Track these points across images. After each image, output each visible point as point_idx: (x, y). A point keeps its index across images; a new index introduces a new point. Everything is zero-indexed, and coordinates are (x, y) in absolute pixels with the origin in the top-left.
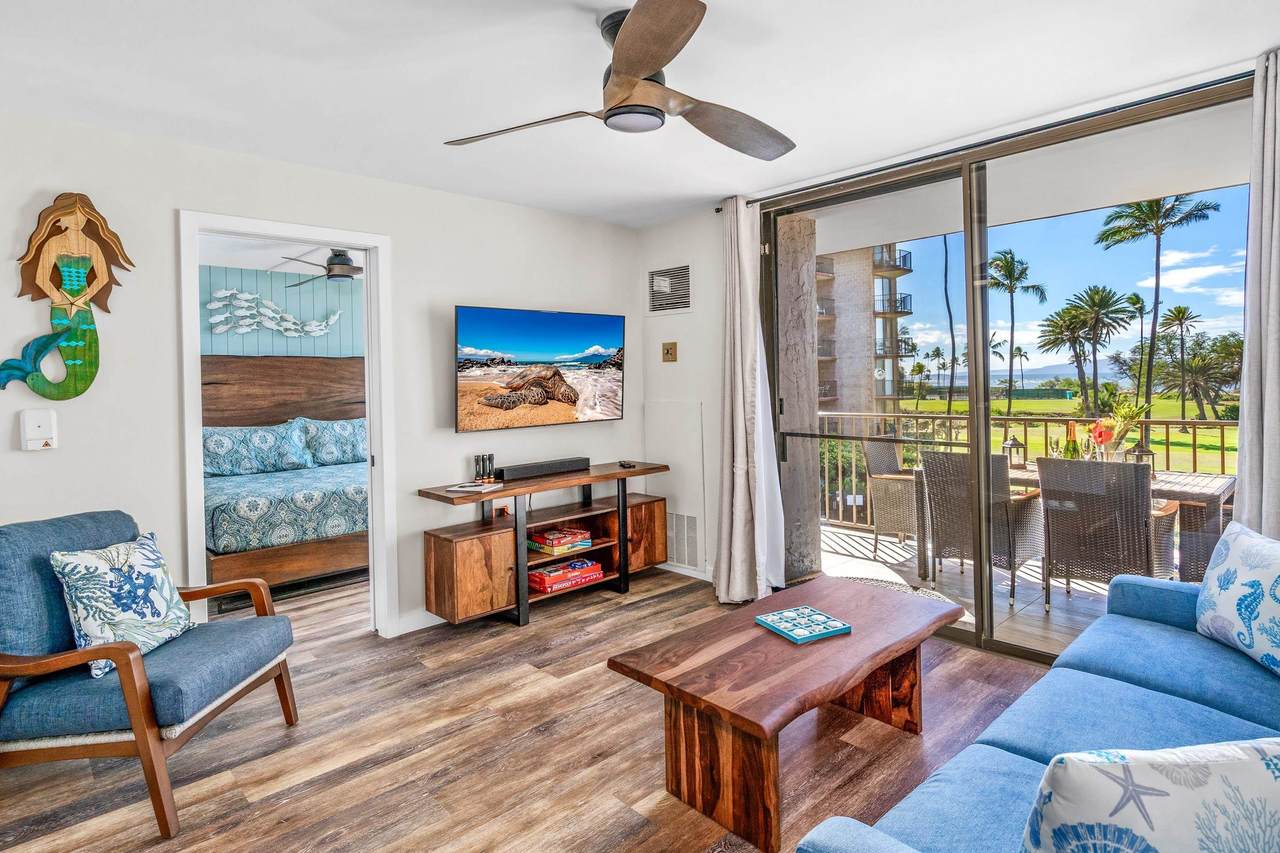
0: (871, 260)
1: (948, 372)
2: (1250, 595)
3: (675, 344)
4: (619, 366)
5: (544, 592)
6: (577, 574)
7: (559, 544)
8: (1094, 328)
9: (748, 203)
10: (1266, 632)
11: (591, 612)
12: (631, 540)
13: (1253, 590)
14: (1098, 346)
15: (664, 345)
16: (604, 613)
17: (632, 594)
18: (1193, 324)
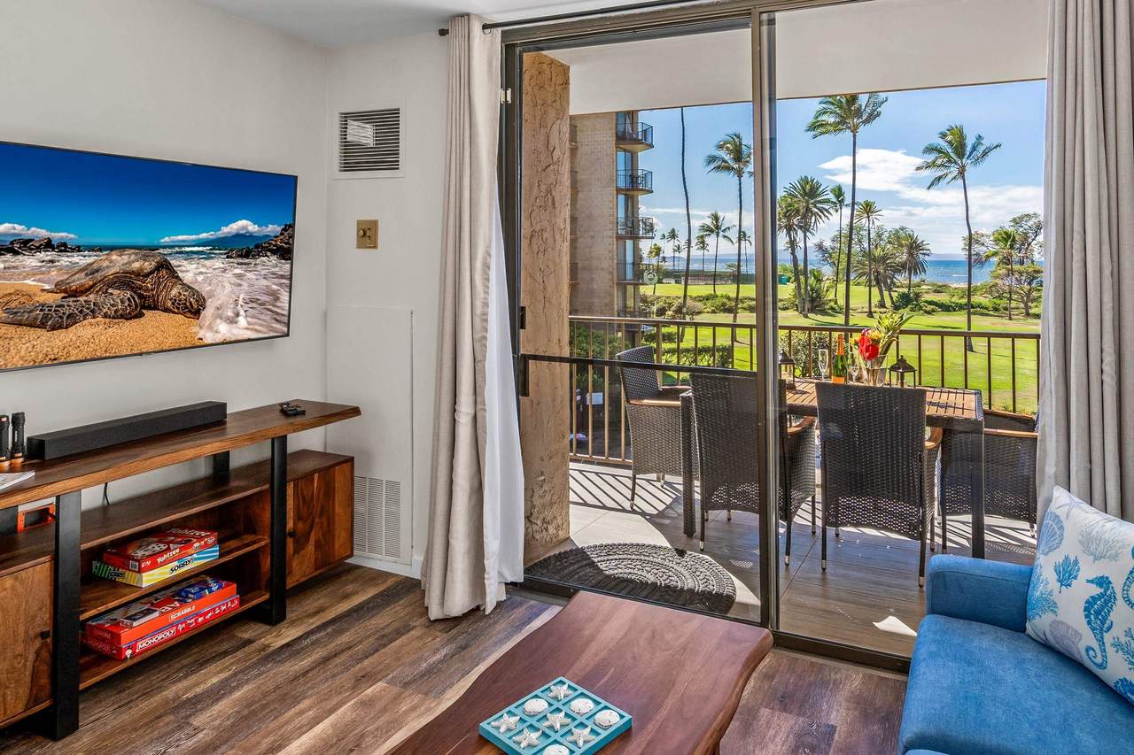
0: (614, 131)
1: (684, 255)
2: (1101, 596)
3: (375, 223)
4: (285, 253)
5: (118, 657)
6: (188, 610)
7: (155, 566)
8: (804, 217)
9: (485, 27)
10: (1122, 649)
11: (212, 677)
12: (292, 535)
13: (1102, 591)
14: (808, 234)
15: (359, 223)
16: (235, 675)
17: (292, 623)
18: (878, 217)
